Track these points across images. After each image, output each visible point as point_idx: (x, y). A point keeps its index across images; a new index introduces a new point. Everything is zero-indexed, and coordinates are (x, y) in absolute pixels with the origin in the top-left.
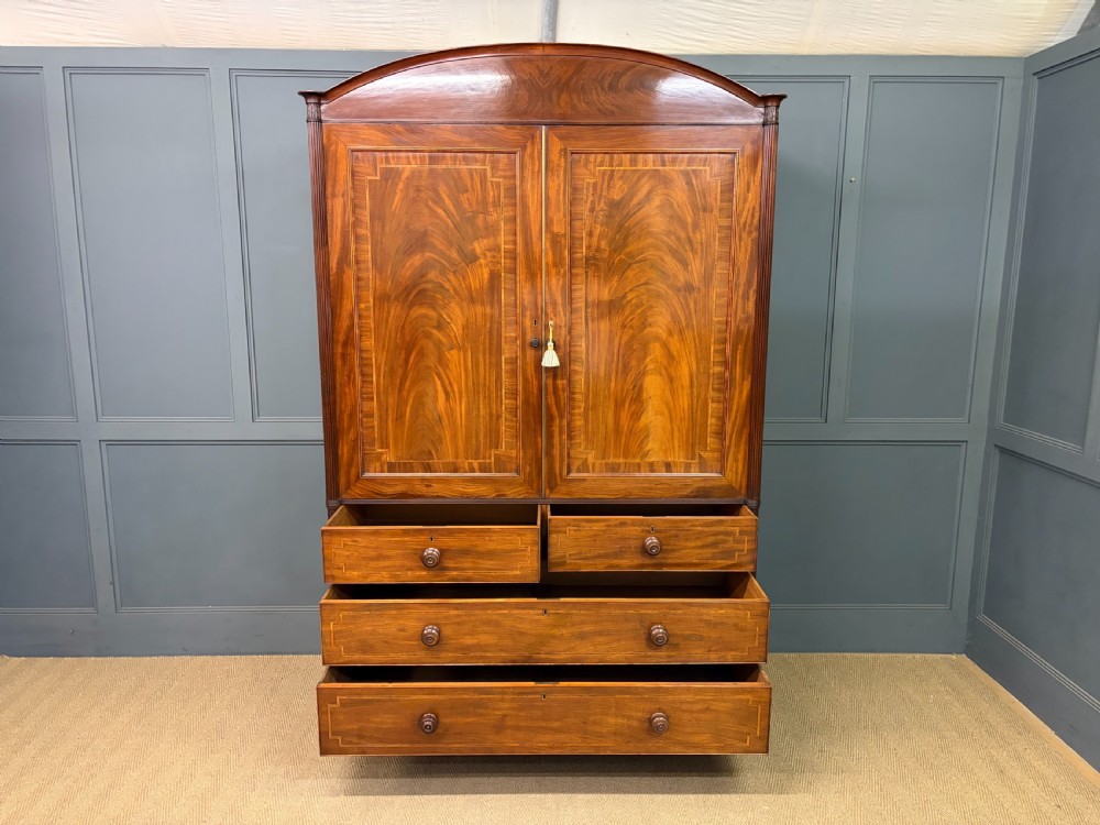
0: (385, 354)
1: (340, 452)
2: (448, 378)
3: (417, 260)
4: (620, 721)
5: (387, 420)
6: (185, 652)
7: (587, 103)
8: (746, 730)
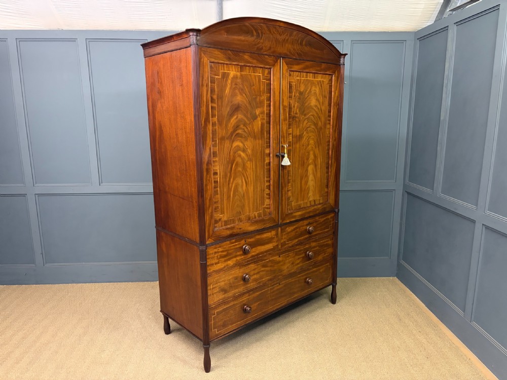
0: (222, 167)
2: (246, 174)
5: (224, 200)
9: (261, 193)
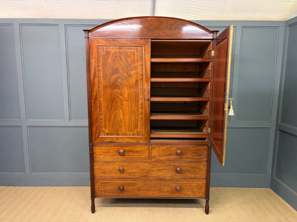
0: (106, 102)
1: (93, 130)
2: (123, 109)
3: (115, 76)
4: (169, 188)
5: (106, 121)
6: (49, 185)
7: (163, 33)
8: (200, 191)
9: (135, 121)
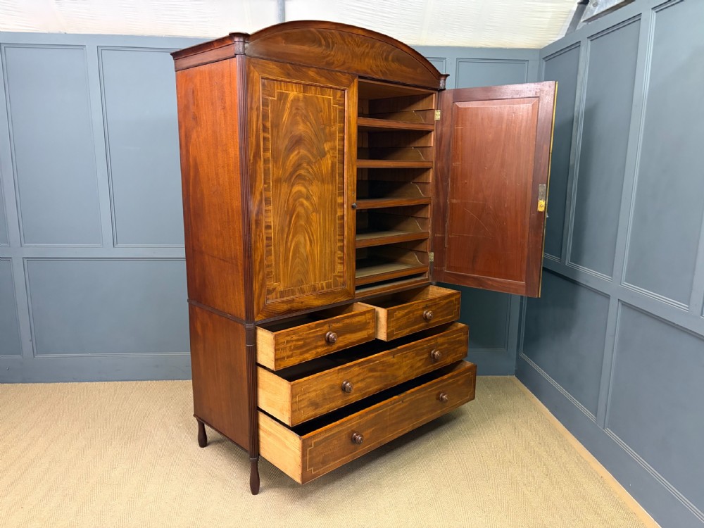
0: (278, 218)
2: (311, 230)
3: (295, 155)
5: (279, 263)
9: (331, 255)
